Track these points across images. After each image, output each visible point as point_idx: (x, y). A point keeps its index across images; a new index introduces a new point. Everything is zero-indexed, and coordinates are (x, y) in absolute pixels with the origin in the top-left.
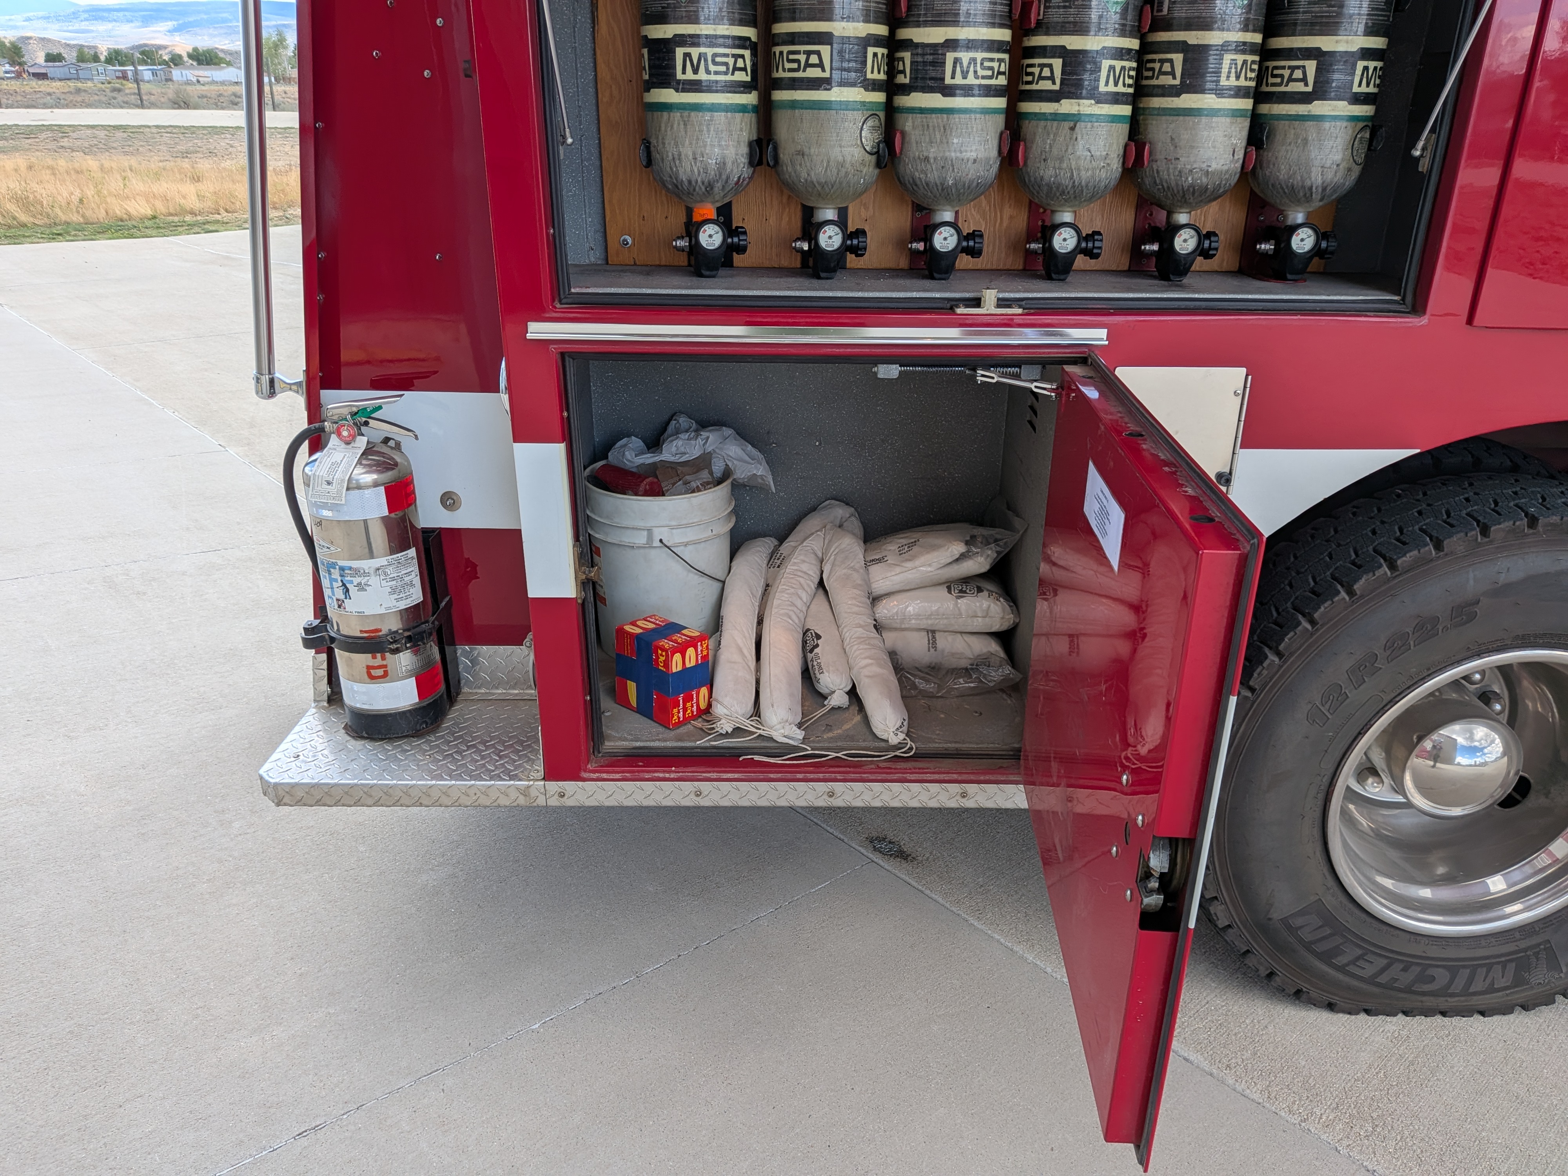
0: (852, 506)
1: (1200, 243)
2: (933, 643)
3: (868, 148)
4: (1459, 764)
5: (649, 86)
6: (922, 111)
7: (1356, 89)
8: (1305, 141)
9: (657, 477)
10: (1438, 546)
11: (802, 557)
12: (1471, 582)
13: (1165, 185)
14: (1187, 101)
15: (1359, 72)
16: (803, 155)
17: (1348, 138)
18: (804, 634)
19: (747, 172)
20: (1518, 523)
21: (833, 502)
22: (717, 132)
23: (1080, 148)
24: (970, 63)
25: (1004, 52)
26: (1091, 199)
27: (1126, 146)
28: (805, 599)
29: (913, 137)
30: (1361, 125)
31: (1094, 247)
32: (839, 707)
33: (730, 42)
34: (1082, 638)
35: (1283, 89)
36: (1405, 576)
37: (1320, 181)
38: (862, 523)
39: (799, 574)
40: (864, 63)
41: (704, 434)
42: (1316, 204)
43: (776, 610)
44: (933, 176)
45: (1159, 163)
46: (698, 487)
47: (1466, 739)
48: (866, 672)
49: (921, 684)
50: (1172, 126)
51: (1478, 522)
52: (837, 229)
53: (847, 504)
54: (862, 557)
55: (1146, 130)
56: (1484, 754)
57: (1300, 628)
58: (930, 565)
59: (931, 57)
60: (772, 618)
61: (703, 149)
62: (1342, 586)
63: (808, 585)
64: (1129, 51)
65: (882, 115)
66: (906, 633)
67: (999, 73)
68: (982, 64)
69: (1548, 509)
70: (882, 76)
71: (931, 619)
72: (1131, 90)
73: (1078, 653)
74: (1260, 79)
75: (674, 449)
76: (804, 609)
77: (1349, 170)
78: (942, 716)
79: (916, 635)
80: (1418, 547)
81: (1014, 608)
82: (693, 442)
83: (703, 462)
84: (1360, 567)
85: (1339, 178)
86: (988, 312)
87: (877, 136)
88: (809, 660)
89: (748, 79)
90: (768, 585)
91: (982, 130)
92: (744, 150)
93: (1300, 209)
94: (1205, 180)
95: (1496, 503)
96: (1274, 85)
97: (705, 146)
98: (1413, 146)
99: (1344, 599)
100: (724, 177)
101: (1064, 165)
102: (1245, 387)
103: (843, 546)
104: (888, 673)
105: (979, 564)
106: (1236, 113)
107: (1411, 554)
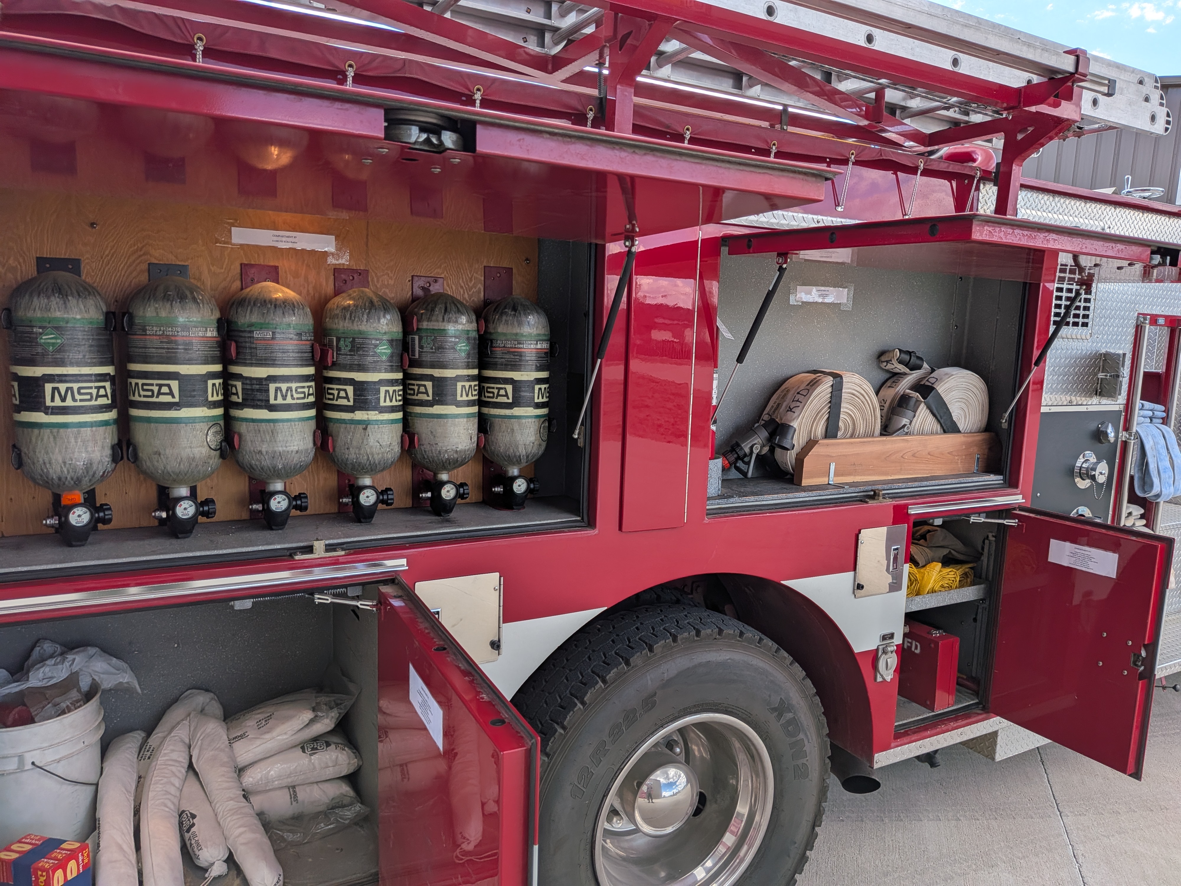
0: (212, 692)
1: (458, 491)
2: (294, 797)
3: (212, 447)
4: (664, 797)
5: (19, 409)
6: (253, 421)
7: (536, 401)
8: (513, 430)
9: (25, 705)
10: (627, 663)
11: (171, 747)
12: (650, 682)
13: (431, 460)
14: (437, 409)
15: (536, 391)
16: (160, 454)
17: (537, 428)
18: (180, 816)
19: (110, 467)
20: (667, 641)
21: (194, 691)
22: (83, 442)
23: (372, 441)
24: (287, 390)
25: (311, 381)
26: (383, 470)
27: (402, 436)
28: (177, 785)
29: (248, 438)
30: (542, 420)
31: (388, 499)
32: (220, 876)
33: (93, 378)
34: (409, 766)
35: (494, 400)
36: (612, 686)
37: (524, 453)
38: (221, 704)
39: (170, 763)
40: (206, 391)
41: (70, 657)
42: (524, 464)
43: (153, 802)
44: (267, 462)
45: (425, 446)
46: (68, 706)
47: (665, 779)
48: (241, 840)
49: (290, 837)
50: (431, 424)
51: (646, 643)
52: (191, 503)
53: (207, 690)
54: (225, 737)
55: (413, 425)
56: (677, 786)
57: (557, 733)
58: (285, 733)
59: (258, 386)
60: (149, 810)
61: (71, 455)
62: (578, 699)
63: (180, 771)
64: (397, 380)
65: (222, 423)
66: (271, 794)
67: (309, 395)
68: (296, 390)
69: (681, 629)
70: (220, 397)
71: (291, 777)
72: (401, 403)
73: (409, 779)
74: (480, 394)
75: (41, 675)
76: (178, 794)
77: (540, 445)
78: (310, 860)
79: (279, 793)
80: (616, 666)
81: (357, 754)
82: (60, 666)
83: (71, 682)
84: (586, 684)
85: (535, 450)
86: (320, 556)
87: (219, 438)
88: (187, 840)
89: (110, 402)
90: (140, 777)
91: (301, 431)
92: (108, 452)
93: (515, 467)
94: (456, 456)
95: (653, 629)
96: (489, 397)
97: (73, 453)
98: (573, 432)
99: (580, 708)
100: (91, 473)
101: (362, 452)
102: (500, 585)
103: (208, 730)
104: (260, 836)
105: (326, 724)
106: (469, 416)
107: (613, 671)
